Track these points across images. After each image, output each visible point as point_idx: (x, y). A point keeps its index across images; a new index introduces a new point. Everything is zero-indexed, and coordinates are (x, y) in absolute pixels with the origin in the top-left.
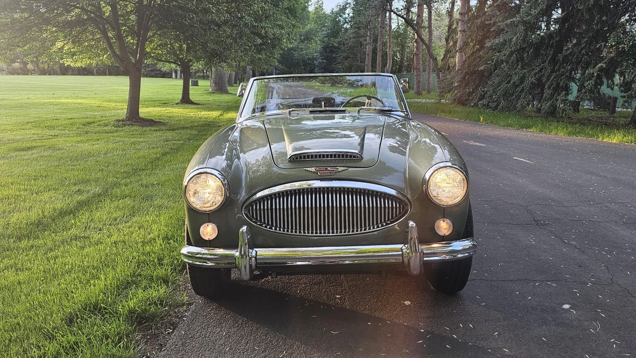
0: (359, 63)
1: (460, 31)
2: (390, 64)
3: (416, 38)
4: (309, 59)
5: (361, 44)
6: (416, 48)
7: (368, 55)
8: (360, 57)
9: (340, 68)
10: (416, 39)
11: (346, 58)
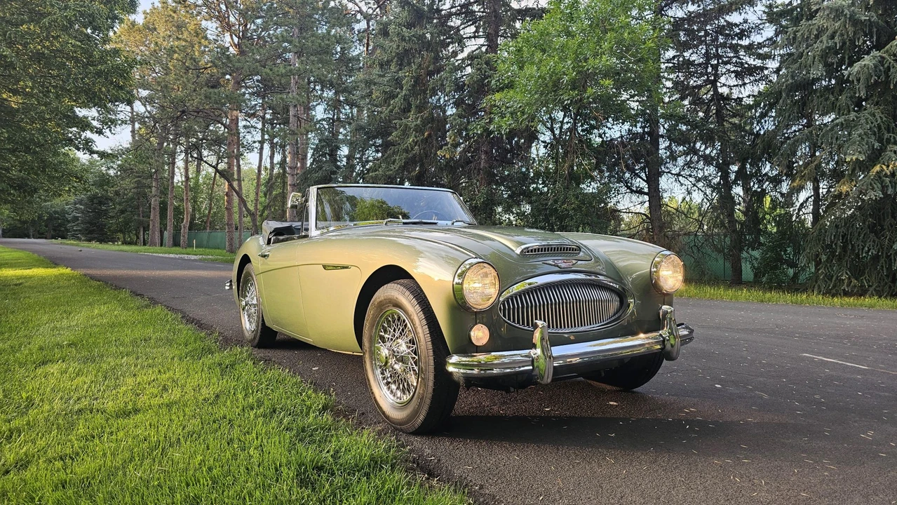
0: (141, 218)
1: (290, 185)
2: (187, 219)
3: (227, 190)
4: (56, 212)
5: (145, 196)
6: (227, 202)
7: (154, 209)
8: (143, 211)
9: (112, 223)
10: (227, 193)
11: (122, 212)
